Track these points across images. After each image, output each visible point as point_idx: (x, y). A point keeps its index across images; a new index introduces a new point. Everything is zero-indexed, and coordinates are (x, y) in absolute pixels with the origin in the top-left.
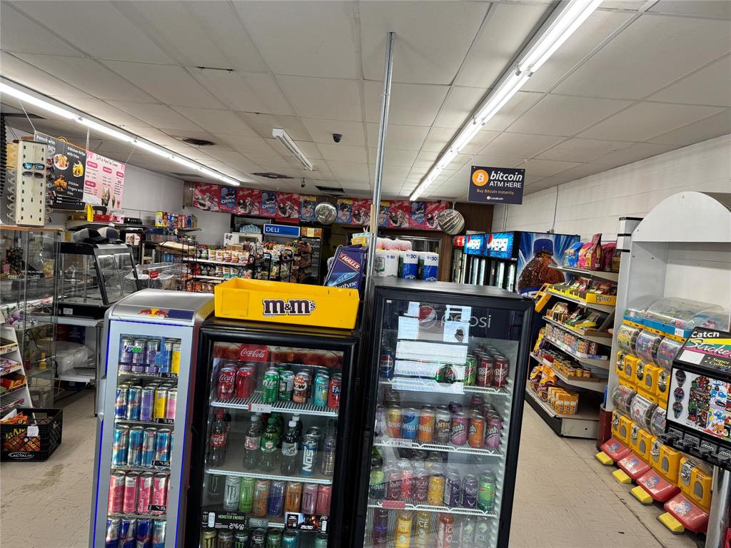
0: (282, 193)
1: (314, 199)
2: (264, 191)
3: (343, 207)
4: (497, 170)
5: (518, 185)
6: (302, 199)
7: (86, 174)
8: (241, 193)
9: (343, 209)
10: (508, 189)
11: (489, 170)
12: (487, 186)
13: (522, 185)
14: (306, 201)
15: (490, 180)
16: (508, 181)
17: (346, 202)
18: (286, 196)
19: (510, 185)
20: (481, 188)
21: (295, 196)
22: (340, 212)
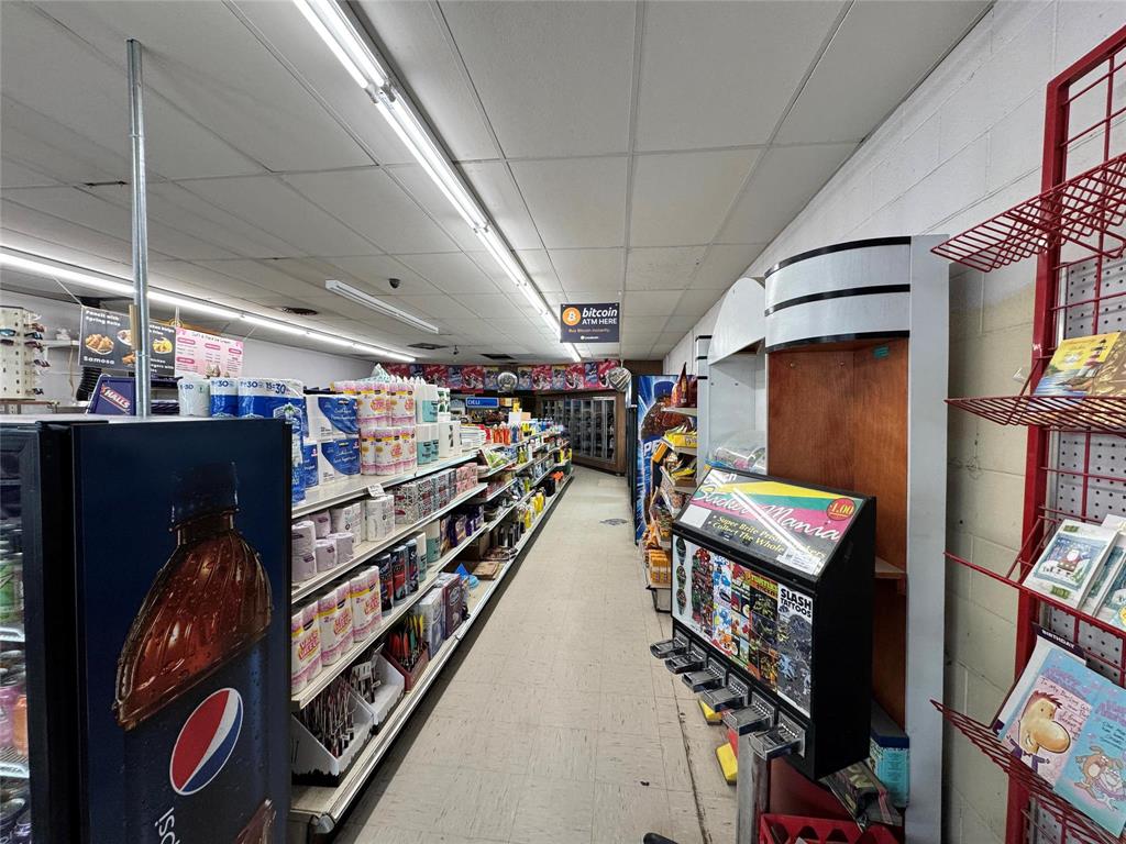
0: (467, 367)
1: (496, 369)
2: (450, 366)
3: (524, 374)
4: (588, 307)
5: (614, 321)
6: (485, 370)
7: (177, 350)
8: (428, 369)
9: (523, 377)
10: (603, 326)
11: (580, 307)
12: (579, 325)
13: (618, 321)
14: (489, 372)
15: (582, 319)
16: (602, 318)
17: (525, 369)
18: (470, 369)
19: (604, 322)
20: (572, 327)
21: (479, 368)
22: (521, 379)
